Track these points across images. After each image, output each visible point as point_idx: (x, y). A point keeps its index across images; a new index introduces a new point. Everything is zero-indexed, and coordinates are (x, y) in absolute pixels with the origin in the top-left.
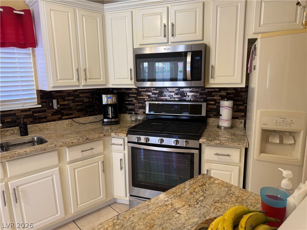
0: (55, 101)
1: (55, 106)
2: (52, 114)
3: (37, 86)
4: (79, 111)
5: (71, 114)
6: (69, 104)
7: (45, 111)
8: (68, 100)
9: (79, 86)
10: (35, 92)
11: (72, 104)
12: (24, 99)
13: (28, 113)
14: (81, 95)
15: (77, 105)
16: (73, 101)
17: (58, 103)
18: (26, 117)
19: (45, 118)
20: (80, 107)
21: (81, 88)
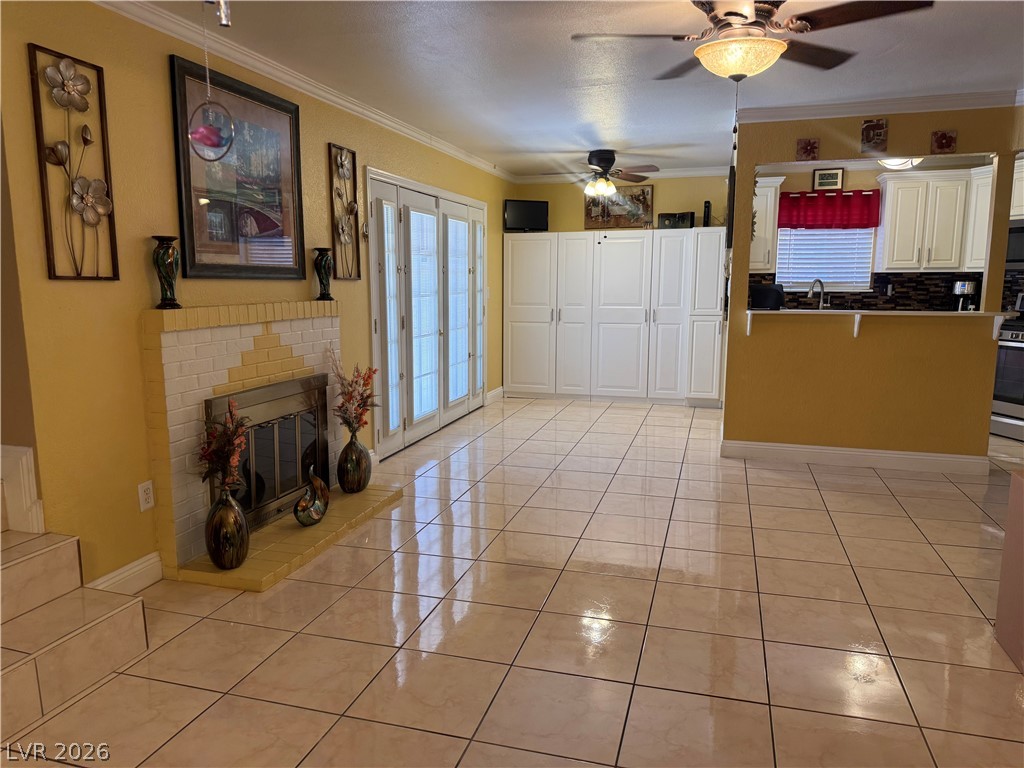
0: (890, 287)
1: (889, 293)
2: (884, 302)
3: (873, 269)
4: (920, 301)
5: (910, 305)
6: (908, 292)
7: (876, 297)
8: (908, 287)
9: (919, 268)
10: (870, 275)
11: (912, 293)
12: (856, 282)
13: (857, 297)
14: (926, 282)
15: (919, 295)
16: (915, 289)
17: (893, 289)
18: (855, 301)
19: (876, 305)
20: (922, 297)
21: (922, 271)
